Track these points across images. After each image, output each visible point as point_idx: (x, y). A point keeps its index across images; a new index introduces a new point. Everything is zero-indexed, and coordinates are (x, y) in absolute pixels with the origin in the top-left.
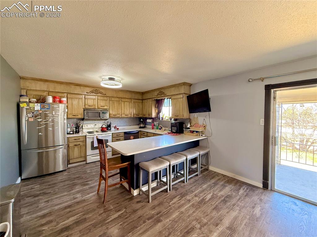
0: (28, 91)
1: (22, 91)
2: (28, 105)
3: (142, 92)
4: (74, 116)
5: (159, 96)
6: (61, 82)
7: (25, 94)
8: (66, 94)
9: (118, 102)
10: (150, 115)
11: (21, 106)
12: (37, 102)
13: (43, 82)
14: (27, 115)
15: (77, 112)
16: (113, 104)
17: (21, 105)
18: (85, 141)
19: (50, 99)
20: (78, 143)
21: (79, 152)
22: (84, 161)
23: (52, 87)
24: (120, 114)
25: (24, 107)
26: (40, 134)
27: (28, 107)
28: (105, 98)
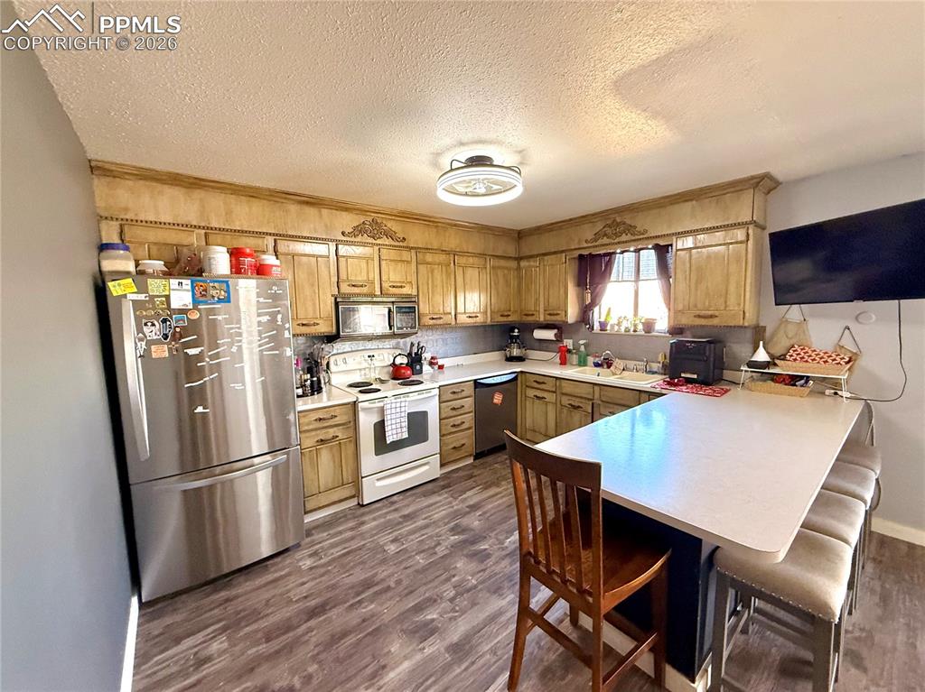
0: (126, 228)
1: (104, 225)
2: (142, 289)
3: (519, 229)
4: (303, 325)
5: (605, 240)
6: (251, 188)
7: (116, 240)
8: (270, 240)
9: (444, 268)
10: (557, 314)
11: (115, 294)
12: (168, 274)
13: (183, 190)
14: (140, 330)
15: (314, 311)
16: (430, 275)
17: (115, 288)
18: (352, 423)
19: (220, 261)
20: (332, 432)
21: (335, 467)
22: (353, 497)
23: (216, 210)
24: (453, 313)
25: (125, 296)
26: (200, 409)
27: (142, 297)
28: (406, 255)
